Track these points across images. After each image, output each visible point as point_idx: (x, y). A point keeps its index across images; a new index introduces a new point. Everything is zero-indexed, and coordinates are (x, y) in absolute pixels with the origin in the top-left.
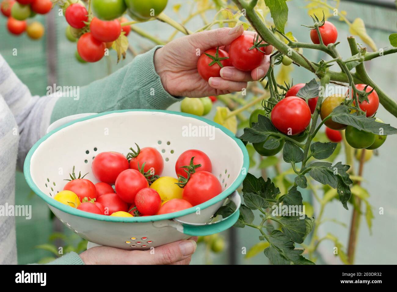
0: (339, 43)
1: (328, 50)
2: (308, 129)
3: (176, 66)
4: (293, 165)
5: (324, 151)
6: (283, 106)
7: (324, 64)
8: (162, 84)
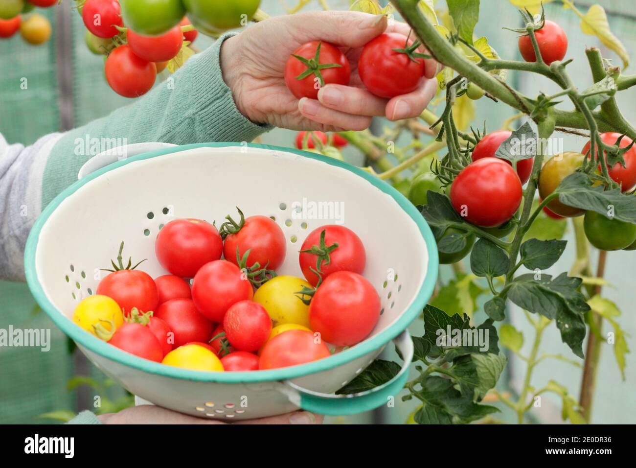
0: (571, 61)
1: (551, 72)
2: (517, 216)
3: (259, 68)
4: (490, 281)
5: (544, 254)
6: (472, 176)
7: (544, 100)
8: (235, 102)
